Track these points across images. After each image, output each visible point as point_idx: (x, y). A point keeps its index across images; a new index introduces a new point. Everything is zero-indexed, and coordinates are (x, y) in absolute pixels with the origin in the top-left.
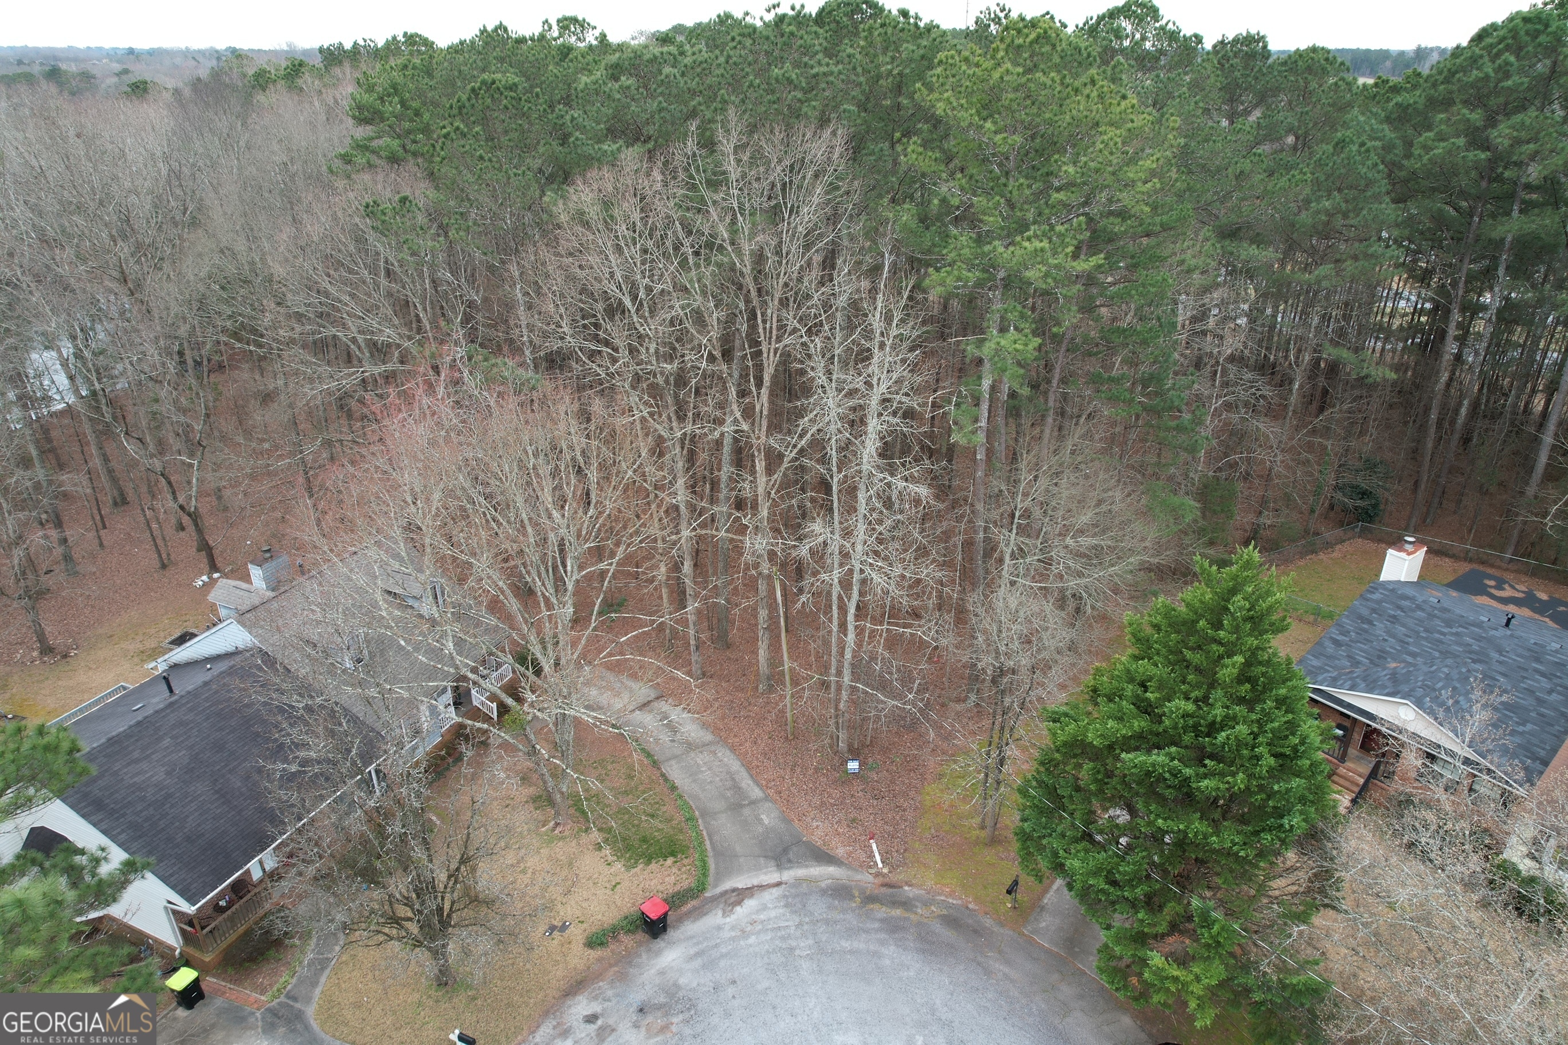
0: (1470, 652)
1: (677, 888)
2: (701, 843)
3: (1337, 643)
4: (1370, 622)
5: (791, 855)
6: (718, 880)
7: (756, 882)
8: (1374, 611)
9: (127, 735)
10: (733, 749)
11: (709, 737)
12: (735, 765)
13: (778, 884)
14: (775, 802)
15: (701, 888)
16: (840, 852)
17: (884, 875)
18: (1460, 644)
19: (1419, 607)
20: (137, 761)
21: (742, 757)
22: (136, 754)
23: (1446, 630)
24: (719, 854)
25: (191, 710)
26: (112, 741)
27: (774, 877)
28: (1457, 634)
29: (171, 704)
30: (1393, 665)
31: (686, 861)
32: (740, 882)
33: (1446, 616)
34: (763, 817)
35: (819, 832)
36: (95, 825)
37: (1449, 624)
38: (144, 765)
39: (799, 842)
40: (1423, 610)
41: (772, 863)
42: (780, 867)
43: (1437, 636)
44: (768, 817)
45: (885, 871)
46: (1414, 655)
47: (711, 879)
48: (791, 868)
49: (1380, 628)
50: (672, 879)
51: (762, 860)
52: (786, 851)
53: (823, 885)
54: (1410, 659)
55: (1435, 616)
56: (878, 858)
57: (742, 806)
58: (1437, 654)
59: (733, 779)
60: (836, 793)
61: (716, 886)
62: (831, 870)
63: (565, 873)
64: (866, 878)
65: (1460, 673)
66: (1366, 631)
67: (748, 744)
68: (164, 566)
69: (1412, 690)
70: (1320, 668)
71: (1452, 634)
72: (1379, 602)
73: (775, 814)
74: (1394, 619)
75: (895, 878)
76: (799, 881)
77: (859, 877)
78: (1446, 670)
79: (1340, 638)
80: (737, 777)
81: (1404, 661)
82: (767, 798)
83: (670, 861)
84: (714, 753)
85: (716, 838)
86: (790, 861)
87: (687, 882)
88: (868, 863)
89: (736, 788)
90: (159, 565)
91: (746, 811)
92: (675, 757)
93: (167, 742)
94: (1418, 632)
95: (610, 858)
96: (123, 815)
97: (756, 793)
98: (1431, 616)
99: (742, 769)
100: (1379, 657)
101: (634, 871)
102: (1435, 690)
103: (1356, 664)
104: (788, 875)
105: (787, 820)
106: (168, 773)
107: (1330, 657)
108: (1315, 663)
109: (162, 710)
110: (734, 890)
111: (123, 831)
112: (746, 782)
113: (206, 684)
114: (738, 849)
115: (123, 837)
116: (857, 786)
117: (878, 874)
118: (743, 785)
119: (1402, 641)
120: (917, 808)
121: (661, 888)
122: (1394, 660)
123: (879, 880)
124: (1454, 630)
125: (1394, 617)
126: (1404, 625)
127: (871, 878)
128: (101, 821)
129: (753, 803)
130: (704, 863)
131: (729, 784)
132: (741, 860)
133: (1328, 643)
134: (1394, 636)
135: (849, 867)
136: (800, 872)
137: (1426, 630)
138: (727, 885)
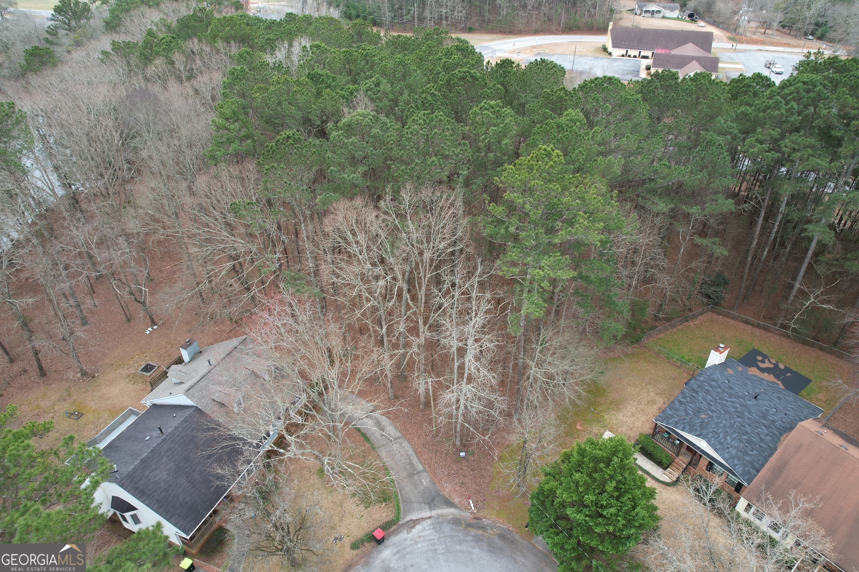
0: (737, 412)
1: (387, 519)
2: (397, 496)
3: (681, 402)
4: (697, 393)
5: (435, 502)
6: (405, 515)
7: (420, 516)
8: (699, 386)
9: (148, 458)
10: (409, 441)
11: (398, 434)
12: (411, 451)
13: (430, 517)
14: (428, 472)
15: (398, 519)
16: (456, 500)
17: (475, 514)
18: (733, 407)
19: (719, 386)
20: (154, 470)
21: (413, 446)
22: (153, 467)
23: (728, 399)
24: (404, 501)
25: (172, 442)
26: (143, 461)
27: (427, 514)
28: (733, 402)
29: (164, 440)
30: (703, 416)
31: (391, 505)
32: (414, 516)
33: (730, 391)
34: (423, 481)
35: (447, 490)
36: (143, 502)
37: (730, 396)
38: (158, 472)
39: (439, 495)
40: (720, 388)
41: (427, 507)
42: (431, 509)
43: (724, 402)
44: (425, 481)
45: (475, 511)
46: (713, 411)
47: (401, 515)
48: (434, 509)
49: (701, 395)
50: (384, 514)
51: (423, 505)
52: (433, 500)
53: (449, 518)
54: (711, 414)
55: (725, 392)
56: (472, 505)
57: (414, 474)
58: (723, 412)
59: (410, 459)
60: (455, 467)
61: (404, 518)
62: (452, 510)
63: (339, 510)
64: (467, 515)
65: (731, 423)
66: (694, 397)
67: (416, 439)
68: (129, 320)
69: (708, 434)
70: (672, 415)
71: (731, 402)
72: (702, 382)
73: (428, 479)
74: (707, 392)
75: (479, 515)
76: (439, 516)
77: (464, 514)
78: (724, 422)
79: (682, 400)
80: (411, 457)
81: (708, 415)
82: (425, 470)
83: (384, 504)
84: (401, 444)
85: (403, 492)
86: (435, 505)
87: (391, 517)
88: (468, 508)
89: (411, 464)
90: (125, 320)
91: (416, 477)
92: (384, 445)
93: (165, 459)
94: (716, 400)
95: (358, 503)
96: (153, 497)
97: (420, 467)
98: (724, 391)
99: (414, 453)
100: (698, 411)
101: (369, 509)
102: (717, 433)
103: (687, 414)
104: (434, 513)
105: (433, 483)
106: (168, 475)
107: (677, 410)
108: (670, 412)
109: (160, 443)
110: (412, 520)
111: (155, 504)
112: (416, 461)
113: (176, 428)
114: (413, 498)
115: (155, 507)
116: (464, 463)
117: (472, 513)
118: (414, 462)
119: (709, 404)
120: (490, 476)
121: (380, 519)
122: (704, 413)
123: (472, 516)
124: (732, 400)
125: (707, 390)
126: (711, 395)
127: (469, 515)
128: (145, 500)
129: (419, 473)
130: (398, 506)
131: (408, 461)
132: (414, 504)
133: (677, 403)
134: (705, 400)
135: (460, 509)
136: (439, 511)
137: (720, 399)
138: (408, 518)
